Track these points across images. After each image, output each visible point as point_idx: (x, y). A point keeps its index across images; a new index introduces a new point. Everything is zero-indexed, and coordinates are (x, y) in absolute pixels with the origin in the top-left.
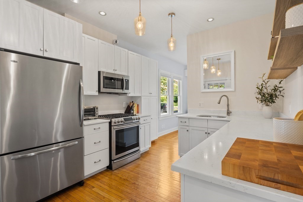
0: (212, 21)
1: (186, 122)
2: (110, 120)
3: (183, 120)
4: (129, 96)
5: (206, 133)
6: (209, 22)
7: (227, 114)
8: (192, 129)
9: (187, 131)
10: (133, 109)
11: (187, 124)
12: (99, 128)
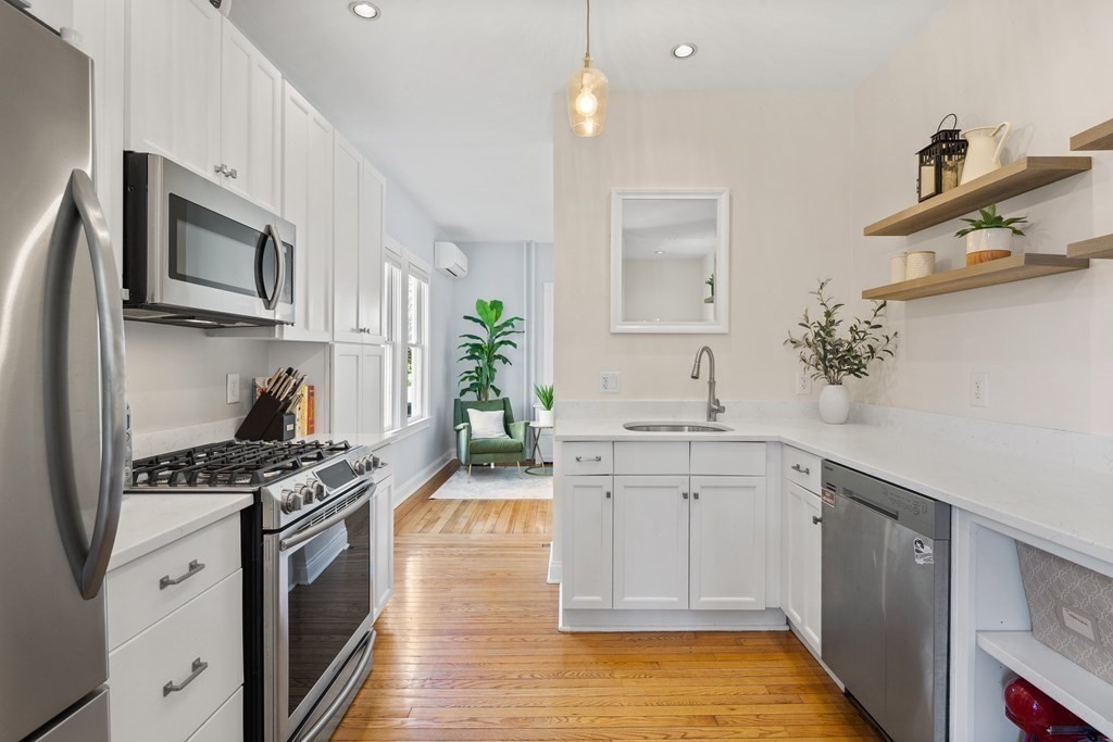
0: (692, 58)
1: (599, 459)
2: (251, 496)
3: (587, 452)
4: (286, 338)
5: (685, 496)
6: (677, 60)
7: (710, 416)
8: (626, 487)
9: (608, 495)
10: (292, 414)
11: (605, 467)
12: (194, 567)
